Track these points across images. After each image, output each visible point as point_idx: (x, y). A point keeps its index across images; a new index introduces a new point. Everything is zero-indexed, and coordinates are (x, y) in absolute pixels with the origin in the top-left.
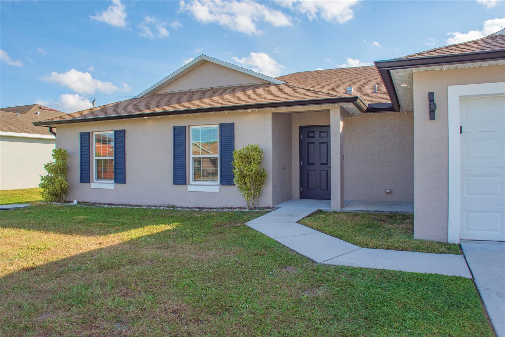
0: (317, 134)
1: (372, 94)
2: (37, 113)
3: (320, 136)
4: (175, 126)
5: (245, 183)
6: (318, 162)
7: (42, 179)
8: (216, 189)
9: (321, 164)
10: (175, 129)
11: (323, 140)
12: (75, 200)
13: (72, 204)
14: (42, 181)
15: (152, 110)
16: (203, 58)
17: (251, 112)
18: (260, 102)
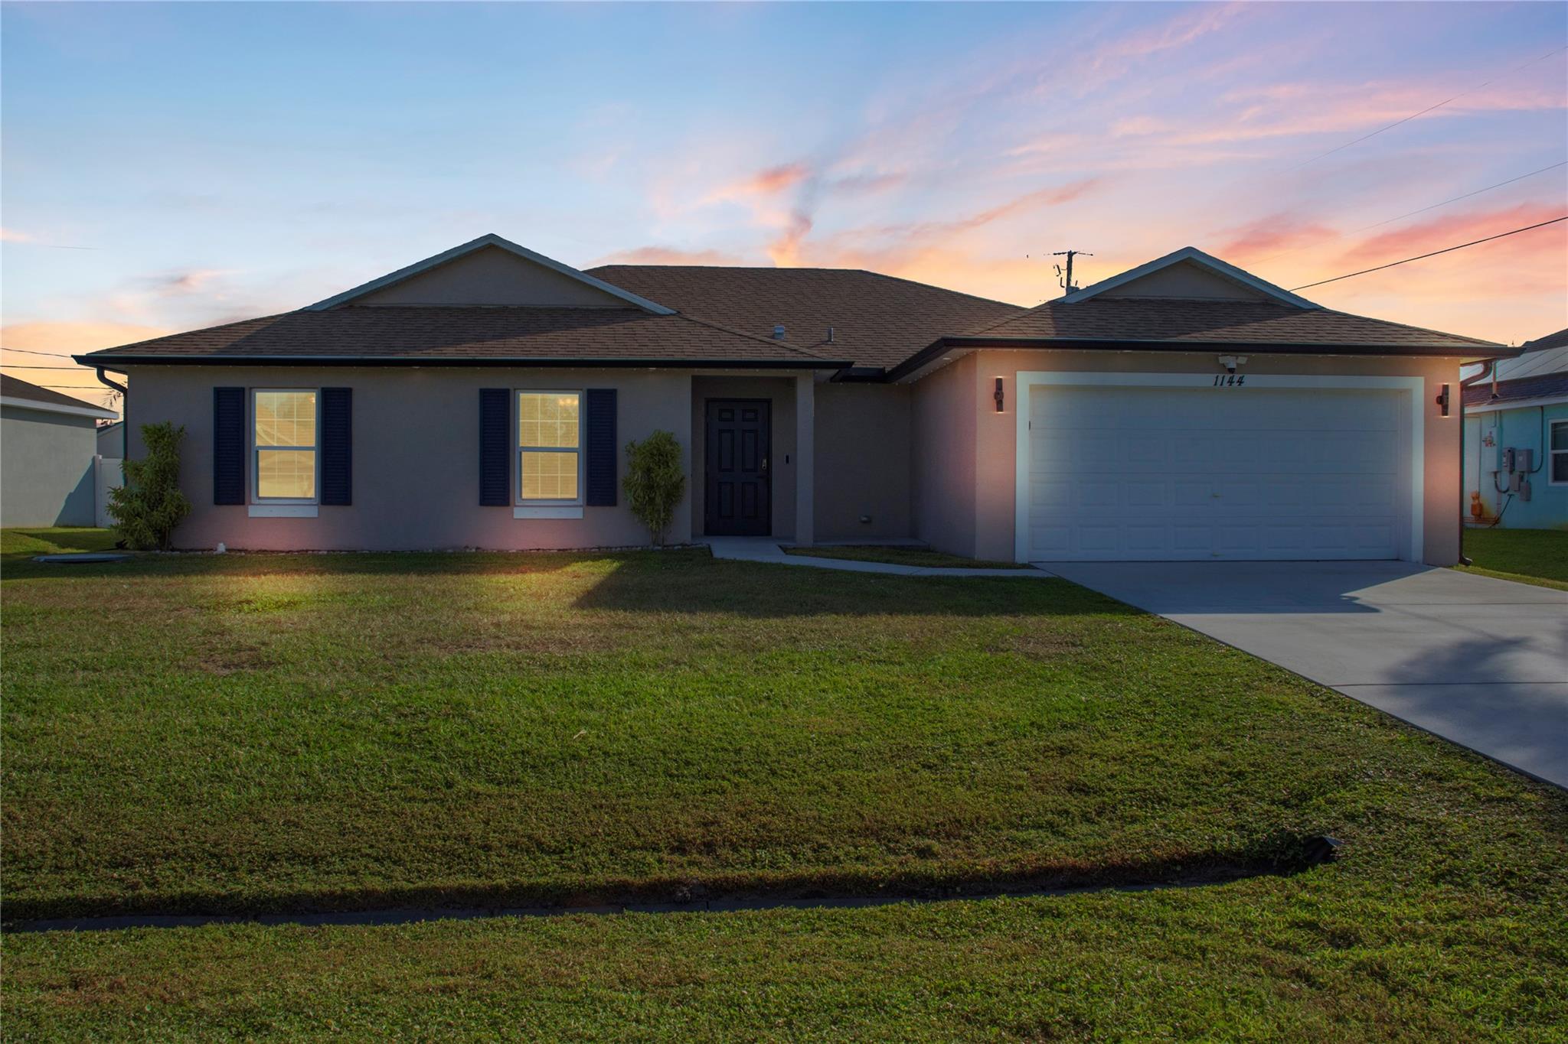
0: (739, 415)
1: (824, 343)
3: (744, 420)
5: (652, 500)
6: (739, 466)
8: (579, 514)
10: (484, 394)
11: (749, 425)
12: (222, 544)
13: (215, 553)
14: (112, 502)
15: (431, 351)
16: (493, 242)
17: (653, 372)
18: (678, 357)
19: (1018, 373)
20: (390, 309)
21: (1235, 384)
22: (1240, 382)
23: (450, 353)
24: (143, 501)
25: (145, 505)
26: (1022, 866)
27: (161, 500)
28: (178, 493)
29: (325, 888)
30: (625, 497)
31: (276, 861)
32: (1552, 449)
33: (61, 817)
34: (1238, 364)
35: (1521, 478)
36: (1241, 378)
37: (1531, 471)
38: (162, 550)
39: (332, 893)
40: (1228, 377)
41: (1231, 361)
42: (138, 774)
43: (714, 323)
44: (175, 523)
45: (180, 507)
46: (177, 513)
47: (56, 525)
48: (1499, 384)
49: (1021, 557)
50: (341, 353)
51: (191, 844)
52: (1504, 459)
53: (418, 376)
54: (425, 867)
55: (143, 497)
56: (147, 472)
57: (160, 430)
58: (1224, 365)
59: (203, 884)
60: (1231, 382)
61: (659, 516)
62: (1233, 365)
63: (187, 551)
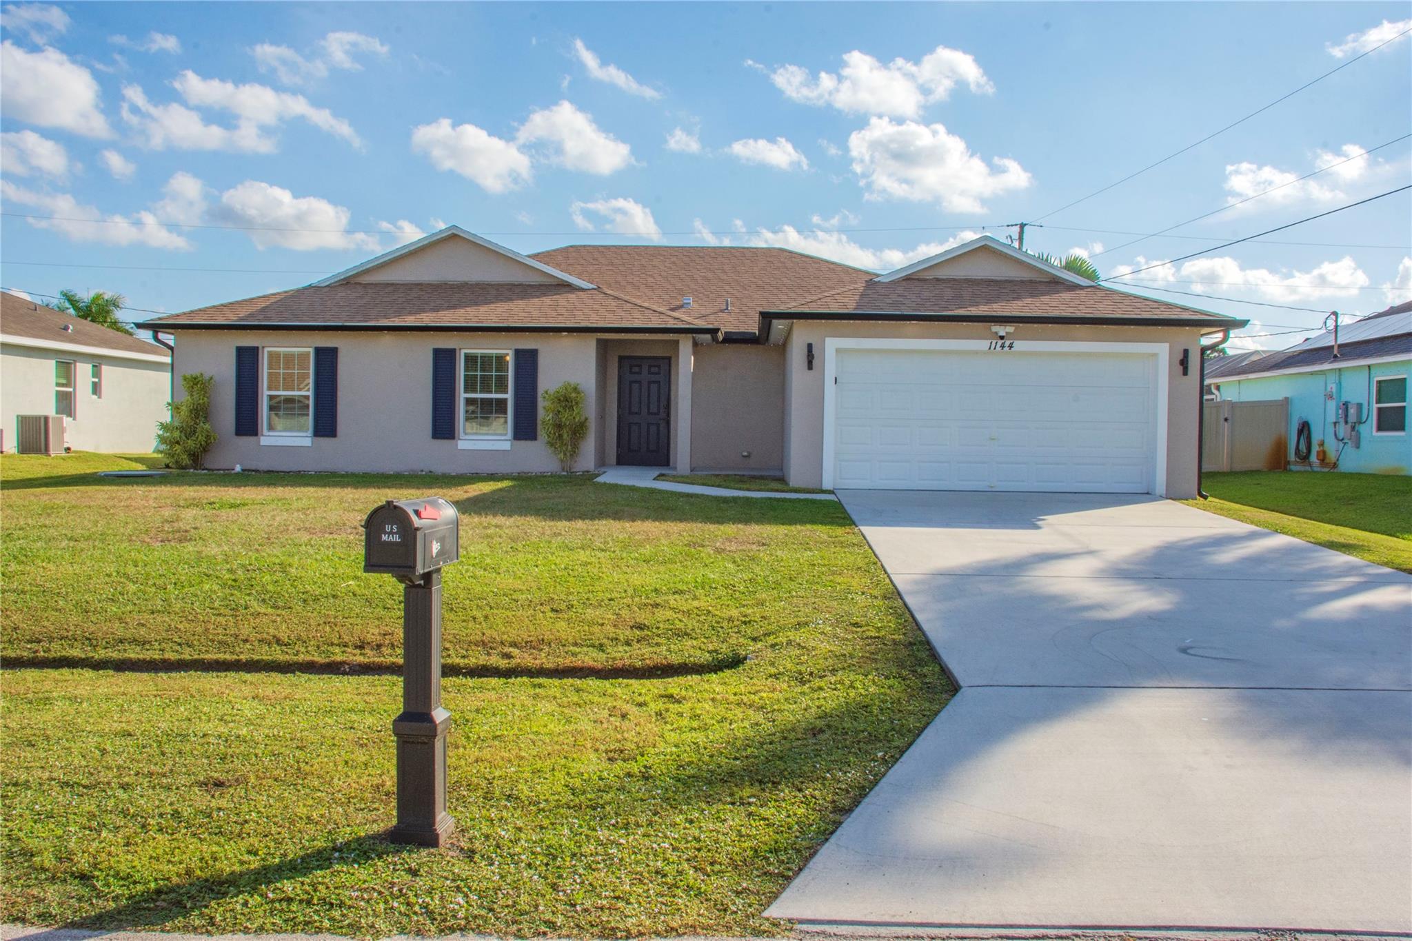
0: (645, 369)
1: (722, 311)
3: (650, 373)
4: (436, 347)
5: (560, 436)
6: (645, 410)
8: (506, 446)
9: (649, 413)
10: (437, 352)
11: (653, 378)
12: (238, 466)
13: (233, 472)
14: (161, 432)
15: (396, 319)
16: (455, 232)
17: (566, 336)
18: (583, 324)
19: (827, 339)
20: (376, 285)
21: (1006, 349)
22: (1011, 347)
23: (410, 321)
24: (181, 432)
25: (183, 435)
26: (558, 665)
27: (195, 432)
28: (207, 426)
29: (141, 657)
30: (542, 434)
31: (122, 643)
32: (1377, 403)
33: (10, 617)
34: (1007, 333)
35: (1353, 428)
36: (1012, 344)
37: (1360, 423)
38: (195, 469)
39: (144, 660)
40: (1000, 342)
41: (1002, 330)
42: (65, 597)
43: (623, 296)
44: (206, 448)
45: (208, 437)
46: (206, 442)
47: (154, 452)
48: (1340, 346)
49: (827, 484)
50: (329, 321)
51: (78, 632)
52: (1340, 411)
53: (387, 339)
54: (204, 649)
55: (182, 429)
56: (184, 410)
57: (195, 379)
58: (996, 333)
59: (76, 653)
60: (1003, 347)
61: (567, 449)
62: (1002, 333)
63: (213, 470)
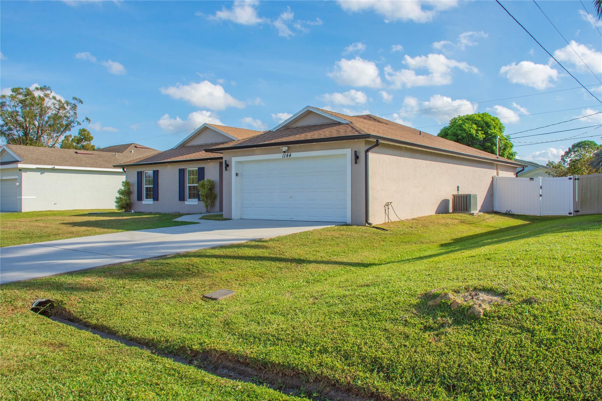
2: (131, 152)
4: (180, 169)
7: (117, 198)
8: (197, 203)
13: (131, 213)
16: (205, 125)
17: (210, 161)
19: (232, 158)
22: (290, 156)
53: (169, 166)
56: (120, 193)
60: (287, 156)
62: (284, 150)
